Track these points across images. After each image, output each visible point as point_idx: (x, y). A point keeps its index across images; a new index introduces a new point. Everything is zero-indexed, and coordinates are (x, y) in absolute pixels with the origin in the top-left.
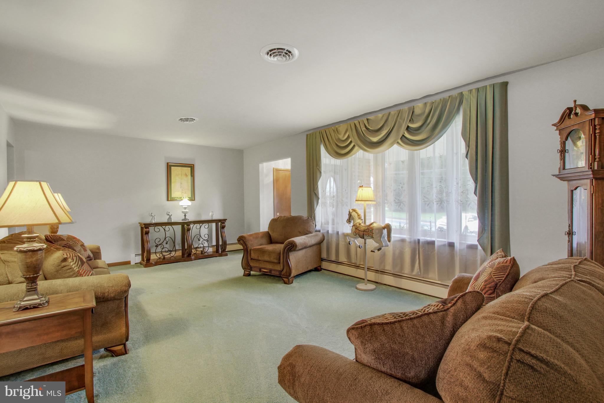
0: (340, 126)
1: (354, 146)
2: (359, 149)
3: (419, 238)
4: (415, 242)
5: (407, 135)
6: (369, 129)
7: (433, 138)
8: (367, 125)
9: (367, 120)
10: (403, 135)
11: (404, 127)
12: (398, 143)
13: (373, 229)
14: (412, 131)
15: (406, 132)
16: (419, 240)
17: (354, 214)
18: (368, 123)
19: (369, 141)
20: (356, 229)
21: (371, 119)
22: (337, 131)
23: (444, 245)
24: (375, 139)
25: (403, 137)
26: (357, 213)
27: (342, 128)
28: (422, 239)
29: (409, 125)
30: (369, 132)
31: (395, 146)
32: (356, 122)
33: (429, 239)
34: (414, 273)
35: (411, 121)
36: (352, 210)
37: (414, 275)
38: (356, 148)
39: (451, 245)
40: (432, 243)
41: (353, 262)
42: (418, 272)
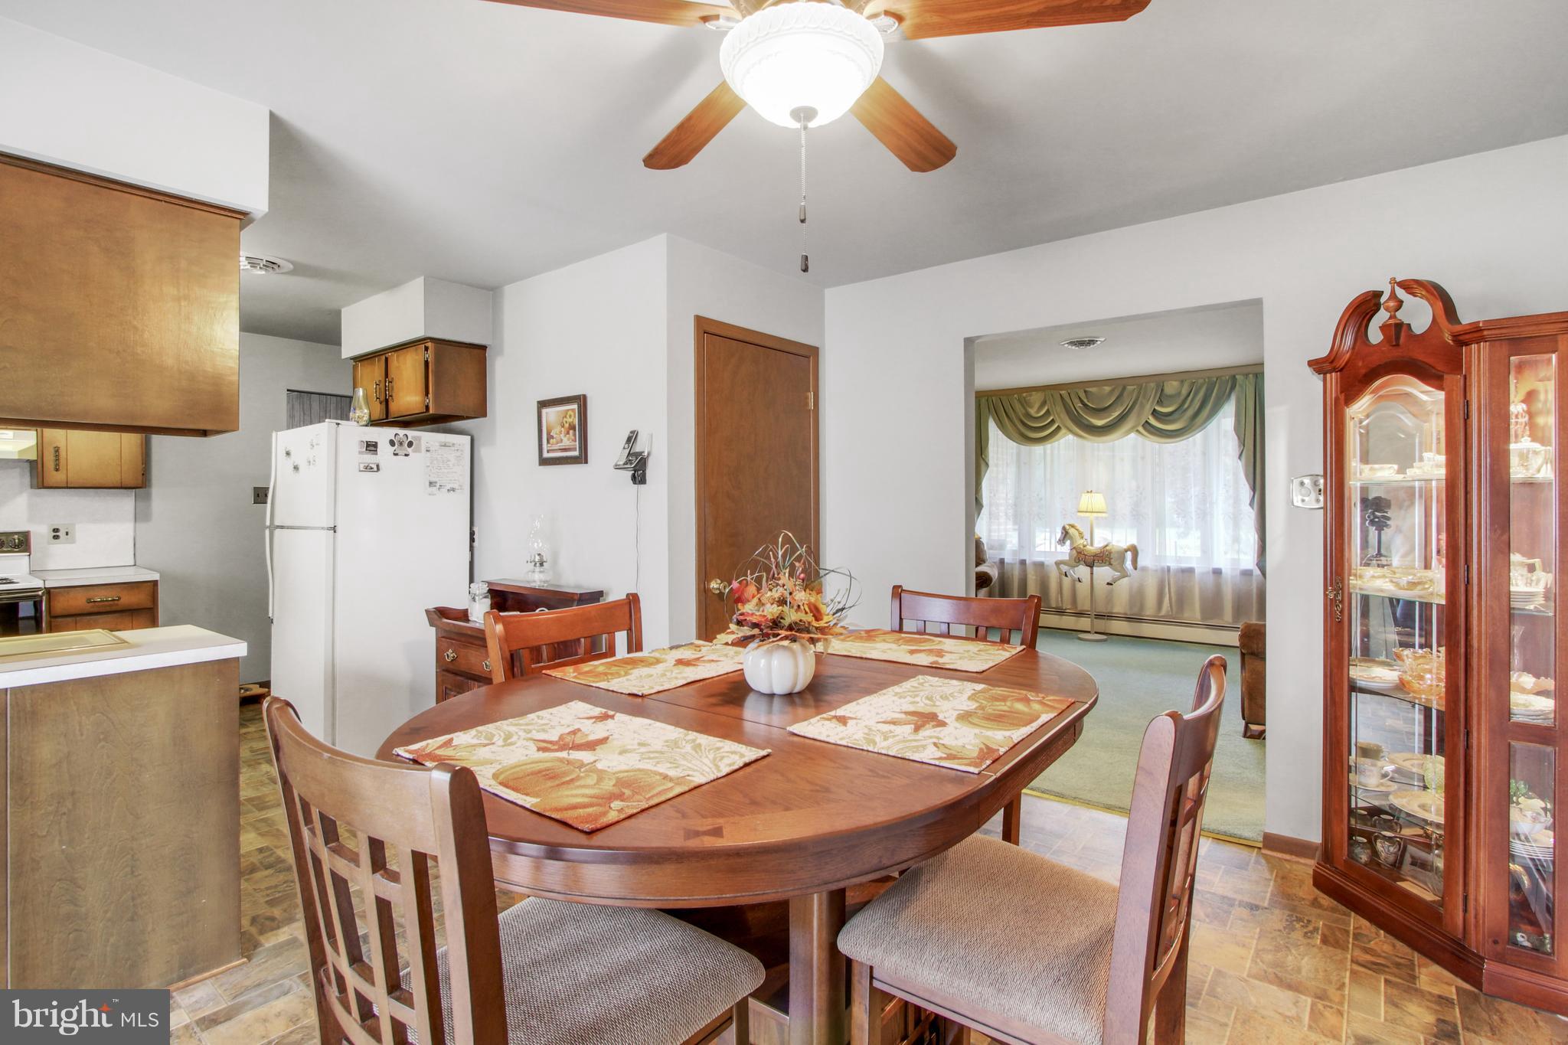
0: (1031, 395)
1: (1059, 428)
2: (1068, 433)
3: (1168, 564)
4: (1163, 570)
5: (1153, 421)
6: (1088, 406)
7: (1194, 430)
8: (1085, 401)
9: (1085, 392)
10: (1146, 421)
11: (1148, 409)
12: (1137, 431)
13: (1110, 553)
14: (1160, 416)
15: (1150, 417)
16: (1169, 569)
17: (1072, 531)
18: (1087, 398)
19: (1086, 423)
20: (1079, 553)
21: (1090, 392)
22: (1025, 403)
23: (1208, 573)
24: (1099, 423)
25: (1146, 424)
26: (1077, 530)
27: (1036, 398)
28: (1173, 565)
29: (1156, 408)
30: (1086, 410)
31: (1133, 435)
32: (1063, 392)
33: (1184, 565)
34: (1163, 612)
35: (1160, 402)
36: (1070, 525)
37: (1162, 617)
38: (1063, 431)
39: (1217, 572)
40: (1190, 571)
41: (1054, 606)
42: (1168, 612)
